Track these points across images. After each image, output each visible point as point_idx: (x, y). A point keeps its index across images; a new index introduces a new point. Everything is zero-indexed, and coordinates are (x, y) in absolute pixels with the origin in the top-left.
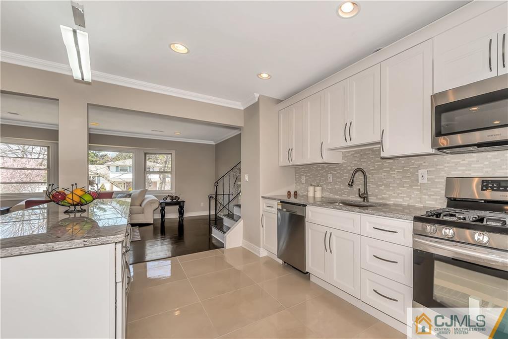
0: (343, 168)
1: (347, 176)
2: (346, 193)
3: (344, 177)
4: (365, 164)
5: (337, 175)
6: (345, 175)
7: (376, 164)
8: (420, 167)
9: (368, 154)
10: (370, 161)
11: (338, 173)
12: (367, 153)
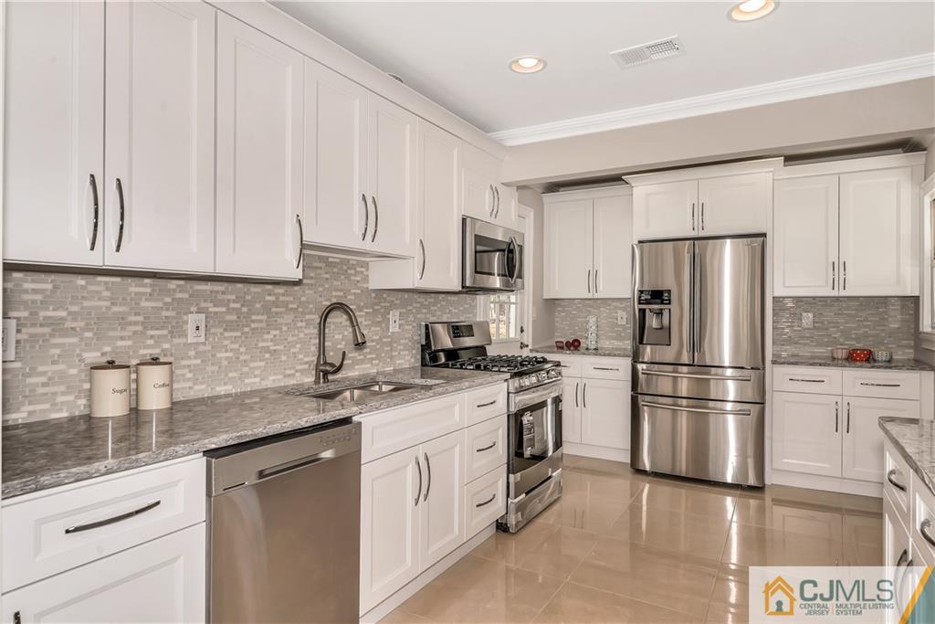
0: (248, 297)
1: (260, 321)
2: (257, 372)
3: (253, 325)
4: (311, 292)
5: (229, 318)
6: (254, 317)
7: (334, 293)
8: (393, 306)
9: (316, 268)
10: (323, 286)
11: (230, 311)
12: (315, 264)
